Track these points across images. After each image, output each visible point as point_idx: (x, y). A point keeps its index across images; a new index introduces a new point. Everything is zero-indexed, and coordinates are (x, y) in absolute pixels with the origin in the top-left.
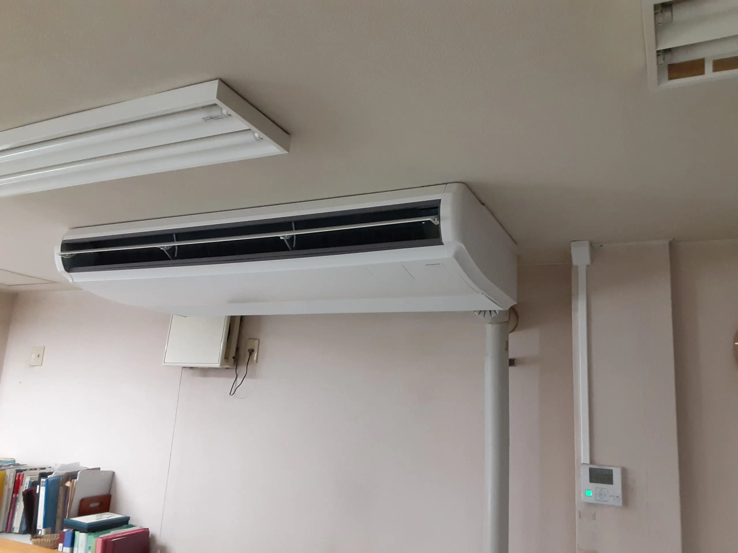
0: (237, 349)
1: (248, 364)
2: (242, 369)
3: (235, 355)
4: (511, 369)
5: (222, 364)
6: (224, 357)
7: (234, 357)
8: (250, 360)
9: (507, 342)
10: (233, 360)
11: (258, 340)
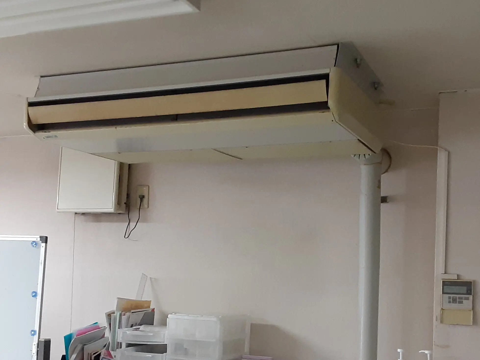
0: (128, 196)
1: (141, 210)
2: (134, 215)
3: (127, 201)
4: (383, 205)
5: (115, 209)
6: (117, 204)
7: (125, 203)
8: (141, 206)
9: (379, 182)
10: (125, 205)
11: (148, 187)
